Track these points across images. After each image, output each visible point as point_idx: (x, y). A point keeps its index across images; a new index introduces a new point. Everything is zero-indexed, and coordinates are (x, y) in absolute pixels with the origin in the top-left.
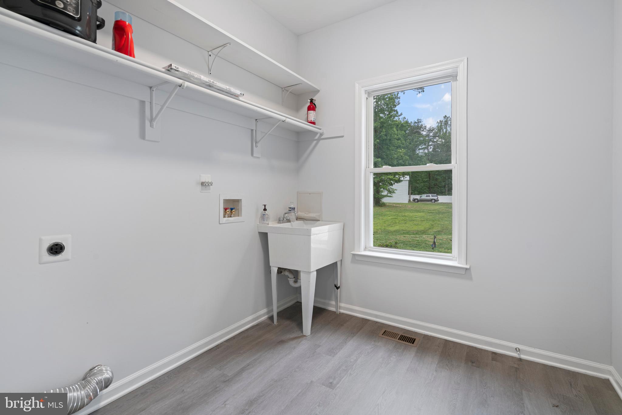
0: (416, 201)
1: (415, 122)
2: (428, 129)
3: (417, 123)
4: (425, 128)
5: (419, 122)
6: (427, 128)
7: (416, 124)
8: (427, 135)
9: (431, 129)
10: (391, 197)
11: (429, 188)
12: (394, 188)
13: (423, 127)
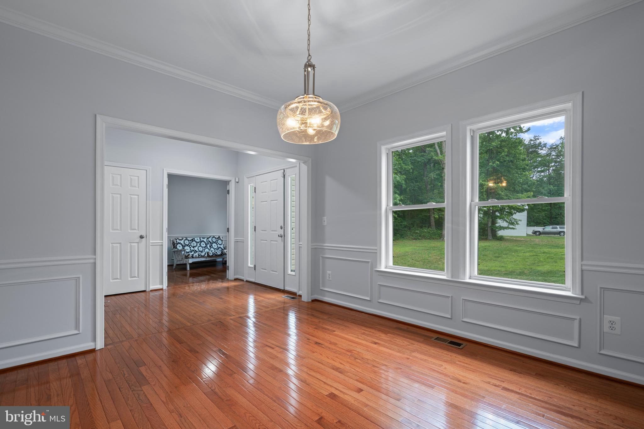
0: (538, 233)
1: (531, 140)
2: (549, 147)
3: (533, 140)
4: (544, 147)
5: (536, 139)
6: (547, 146)
7: (532, 142)
8: (547, 155)
9: (554, 147)
10: (513, 229)
11: (551, 218)
12: (517, 219)
13: (542, 145)
